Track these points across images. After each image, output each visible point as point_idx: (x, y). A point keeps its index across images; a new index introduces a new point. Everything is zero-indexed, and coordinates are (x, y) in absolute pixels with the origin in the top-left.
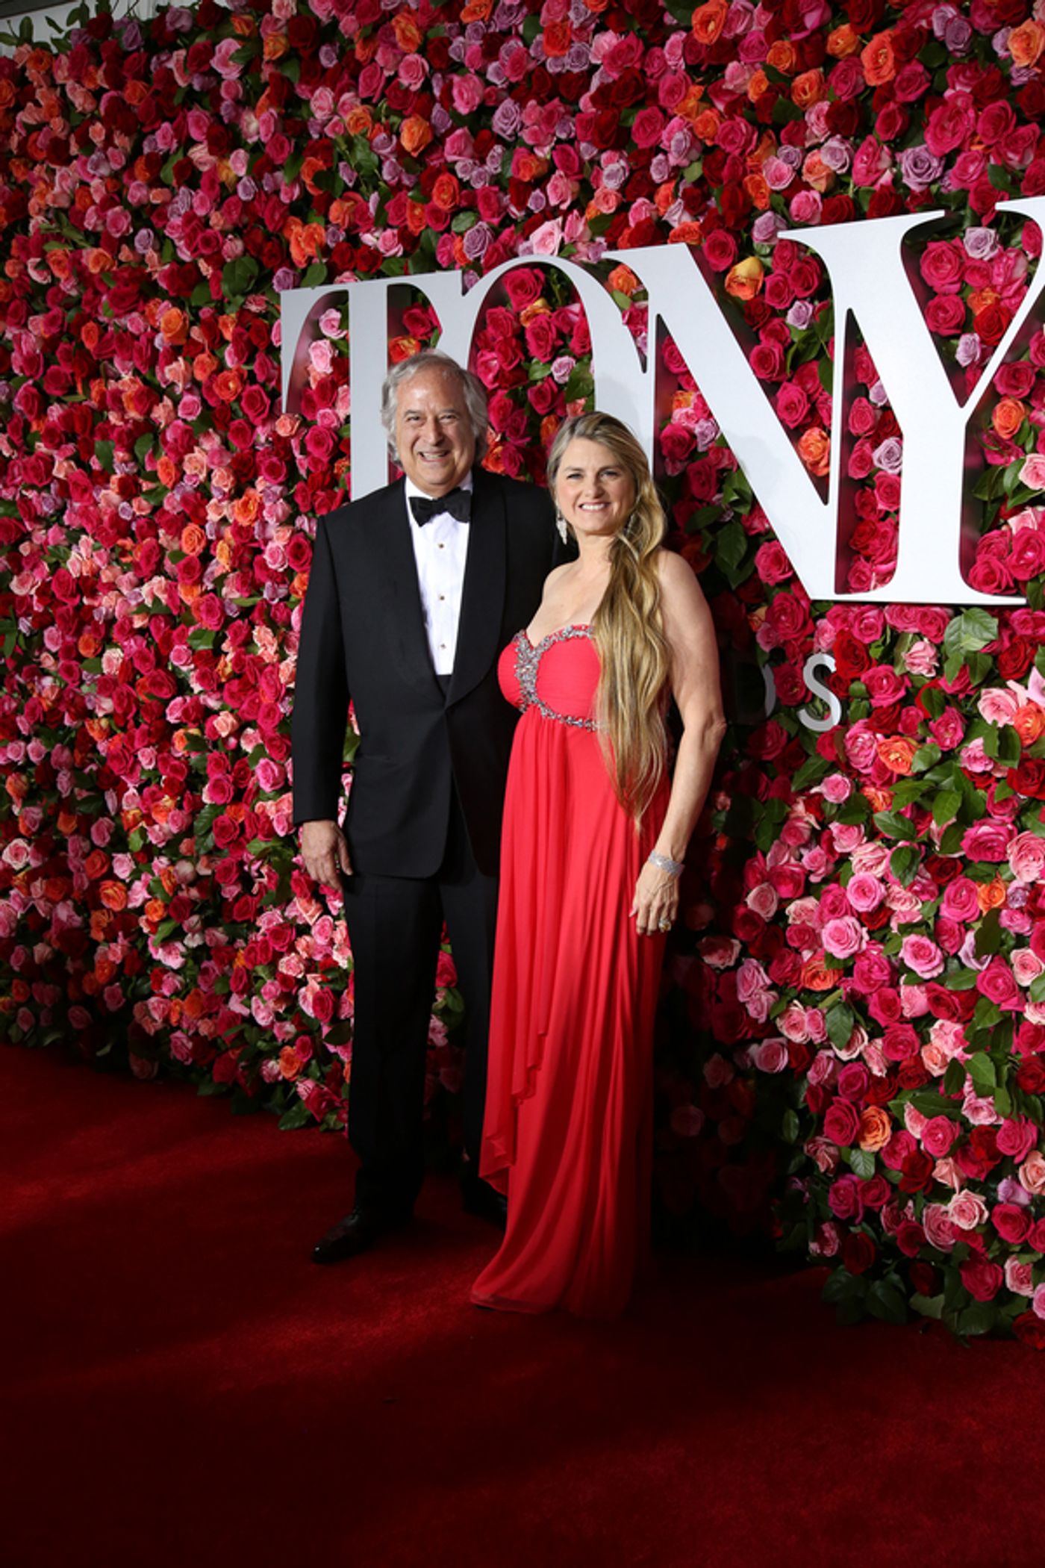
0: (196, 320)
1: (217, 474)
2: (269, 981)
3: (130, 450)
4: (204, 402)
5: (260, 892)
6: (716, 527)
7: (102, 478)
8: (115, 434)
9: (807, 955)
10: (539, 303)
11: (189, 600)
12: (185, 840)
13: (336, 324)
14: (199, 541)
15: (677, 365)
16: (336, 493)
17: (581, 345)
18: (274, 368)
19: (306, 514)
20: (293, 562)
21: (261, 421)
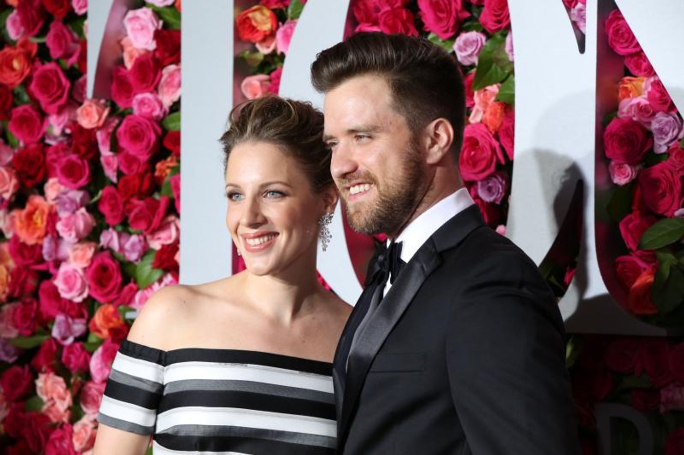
6: (681, 249)
15: (626, 45)
16: (158, 202)
17: (495, 19)
18: (74, 41)
19: (114, 228)
20: (96, 290)
21: (56, 109)
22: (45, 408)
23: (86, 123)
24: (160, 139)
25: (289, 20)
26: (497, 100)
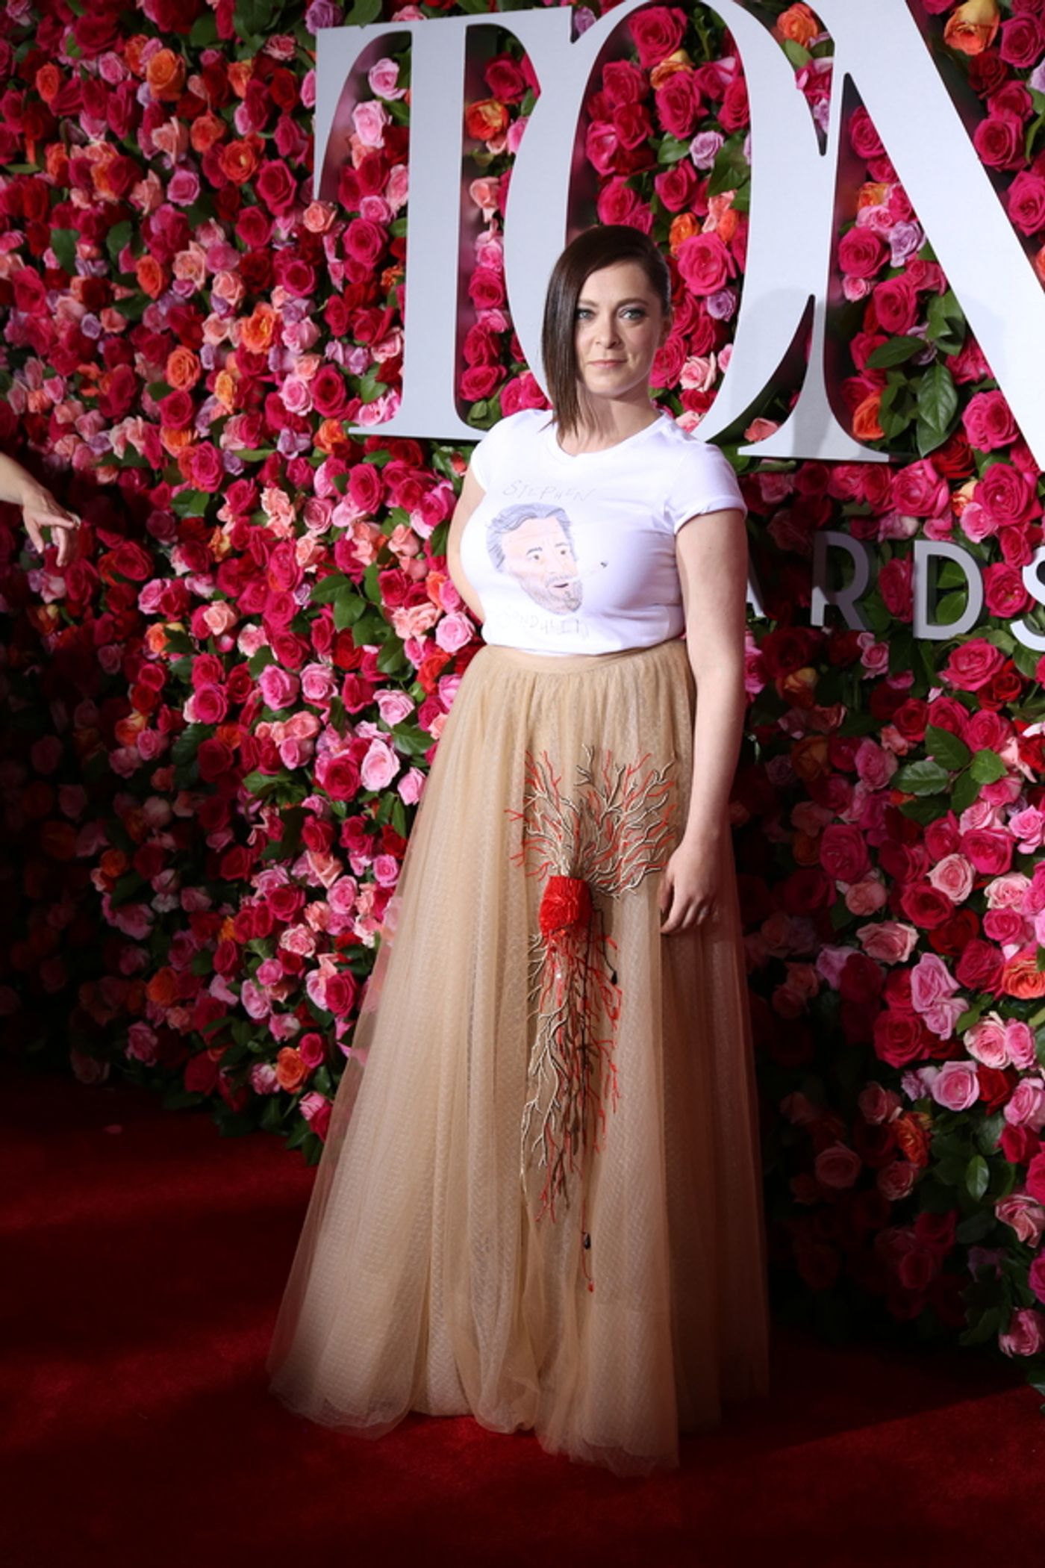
0: (196, 67)
1: (220, 280)
2: (267, 960)
3: (100, 243)
4: (204, 181)
5: (257, 841)
6: (912, 369)
7: (61, 280)
8: (80, 221)
9: (1010, 950)
10: (677, 57)
11: (175, 450)
12: (159, 770)
13: (393, 80)
14: (192, 371)
15: (868, 147)
16: (383, 313)
17: (734, 116)
18: (302, 137)
19: (340, 340)
20: (320, 404)
21: (283, 211)
22: (269, 523)
23: (312, 227)
24: (386, 246)
25: (520, 117)
26: (731, 208)
